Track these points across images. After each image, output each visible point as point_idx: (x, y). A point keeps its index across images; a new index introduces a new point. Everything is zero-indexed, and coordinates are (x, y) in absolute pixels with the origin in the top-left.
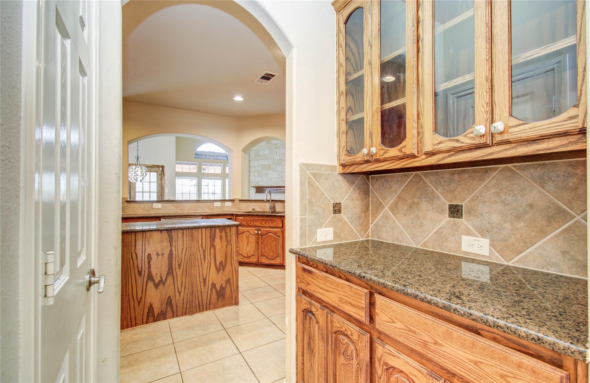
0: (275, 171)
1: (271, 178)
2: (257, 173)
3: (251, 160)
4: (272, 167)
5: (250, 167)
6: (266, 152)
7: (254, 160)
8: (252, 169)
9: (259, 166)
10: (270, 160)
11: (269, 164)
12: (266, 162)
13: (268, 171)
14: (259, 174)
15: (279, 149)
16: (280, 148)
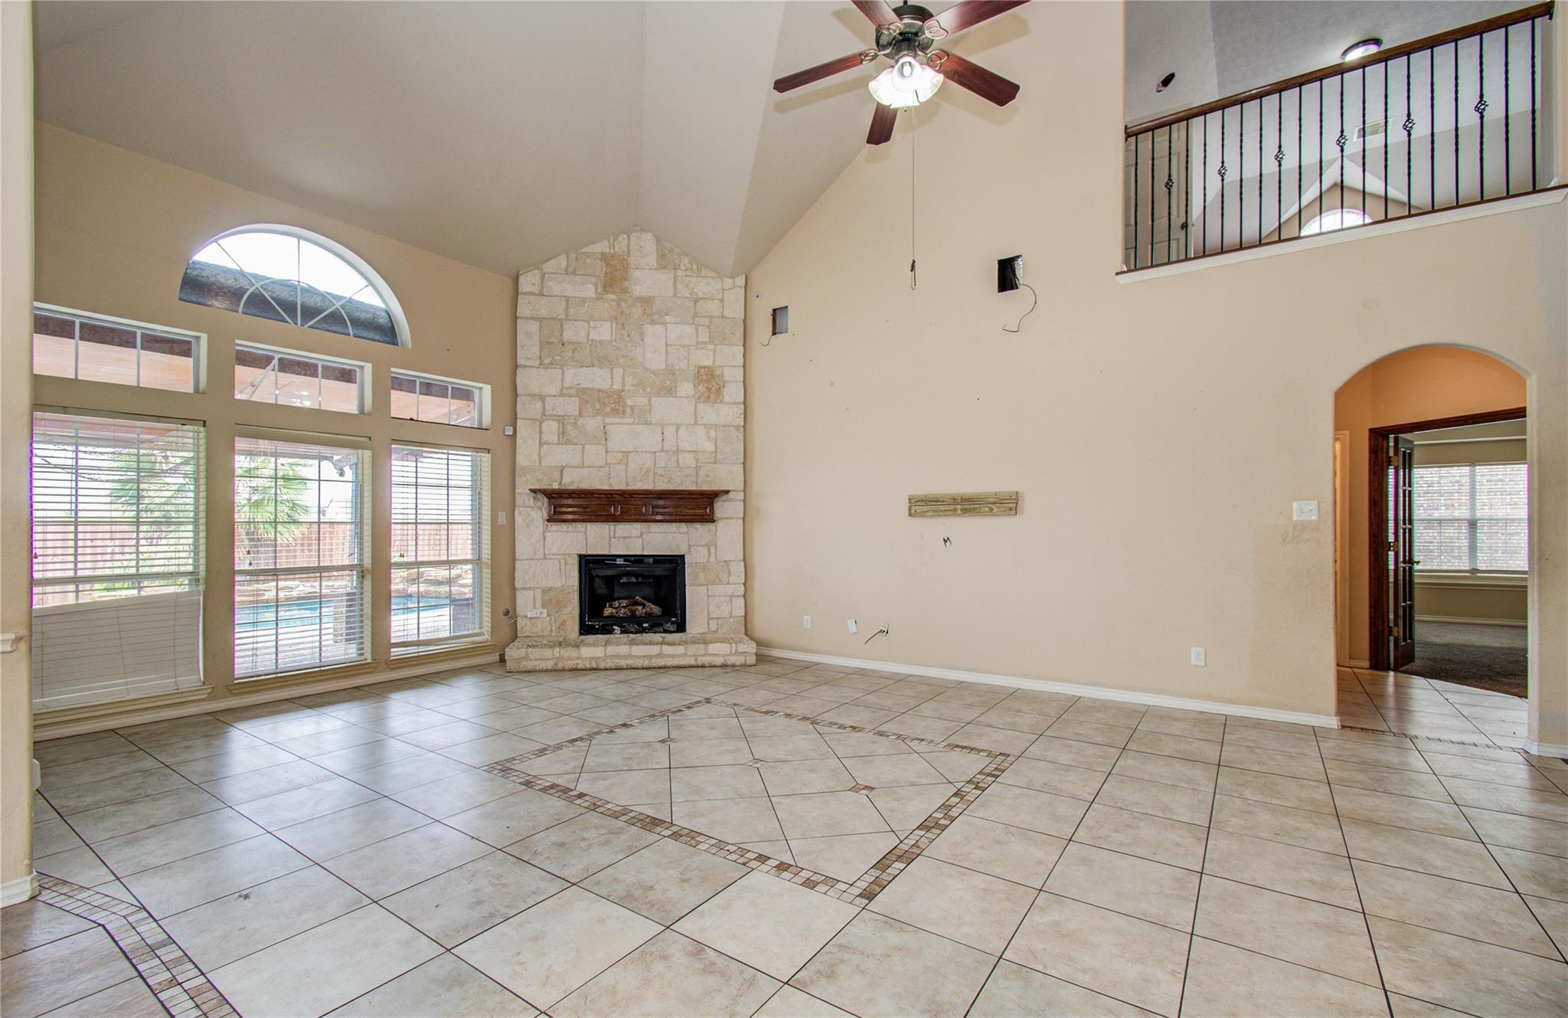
0: (646, 423)
1: (626, 453)
2: (551, 428)
3: (520, 362)
4: (629, 402)
5: (516, 395)
6: (603, 332)
7: (537, 363)
8: (527, 409)
9: (562, 395)
10: (618, 372)
11: (617, 386)
12: (598, 378)
13: (608, 420)
14: (562, 433)
15: (665, 324)
16: (668, 319)
